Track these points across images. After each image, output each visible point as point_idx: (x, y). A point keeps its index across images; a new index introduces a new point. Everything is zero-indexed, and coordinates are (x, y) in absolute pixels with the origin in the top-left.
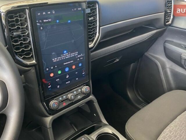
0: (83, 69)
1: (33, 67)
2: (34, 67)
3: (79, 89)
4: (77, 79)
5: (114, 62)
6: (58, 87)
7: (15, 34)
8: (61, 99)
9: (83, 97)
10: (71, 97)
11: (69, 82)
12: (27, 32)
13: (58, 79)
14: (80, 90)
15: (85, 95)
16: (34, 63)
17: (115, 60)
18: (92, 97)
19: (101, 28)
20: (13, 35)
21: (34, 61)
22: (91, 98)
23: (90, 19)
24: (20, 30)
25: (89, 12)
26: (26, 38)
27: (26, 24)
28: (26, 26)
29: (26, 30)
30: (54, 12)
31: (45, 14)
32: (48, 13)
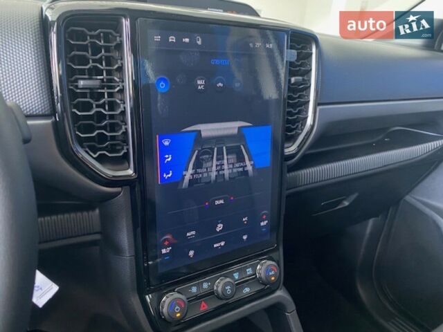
0: (263, 212)
1: (124, 187)
2: (128, 188)
3: (247, 267)
4: (245, 237)
5: (338, 208)
6: (191, 253)
7: (81, 83)
8: (194, 290)
9: (259, 292)
10: (224, 290)
11: (223, 244)
12: (119, 86)
13: (193, 233)
14: (249, 271)
15: (263, 287)
16: (130, 176)
17: (339, 202)
18: (281, 294)
19: (319, 108)
20: (78, 88)
21: (130, 172)
22: (279, 296)
23: (293, 80)
24: (99, 77)
25: (294, 59)
26: (115, 102)
27: (119, 61)
28: (118, 67)
29: (118, 80)
30: (200, 39)
31: (174, 41)
32: (184, 40)
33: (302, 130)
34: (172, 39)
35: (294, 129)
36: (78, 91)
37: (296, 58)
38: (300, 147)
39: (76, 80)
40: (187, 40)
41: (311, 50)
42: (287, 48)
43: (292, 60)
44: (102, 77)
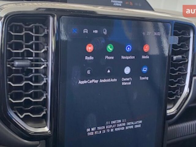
1: (42, 141)
2: (44, 142)
7: (17, 63)
12: (44, 64)
19: (194, 78)
20: (13, 66)
21: (46, 129)
23: (175, 58)
24: (29, 58)
25: (176, 42)
26: (40, 76)
27: (45, 46)
28: (45, 51)
29: (43, 60)
30: (106, 31)
31: (87, 32)
32: (94, 32)
33: (181, 95)
34: (86, 31)
35: (175, 95)
36: (14, 68)
37: (178, 42)
38: (178, 109)
39: (13, 61)
40: (96, 31)
41: (190, 35)
42: (171, 35)
43: (175, 43)
44: (31, 58)
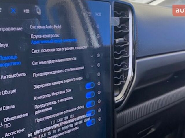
19: (137, 61)
23: (117, 40)
30: (40, 10)
32: (24, 11)
35: (120, 80)
41: (128, 16)
42: (112, 16)
43: (116, 25)
